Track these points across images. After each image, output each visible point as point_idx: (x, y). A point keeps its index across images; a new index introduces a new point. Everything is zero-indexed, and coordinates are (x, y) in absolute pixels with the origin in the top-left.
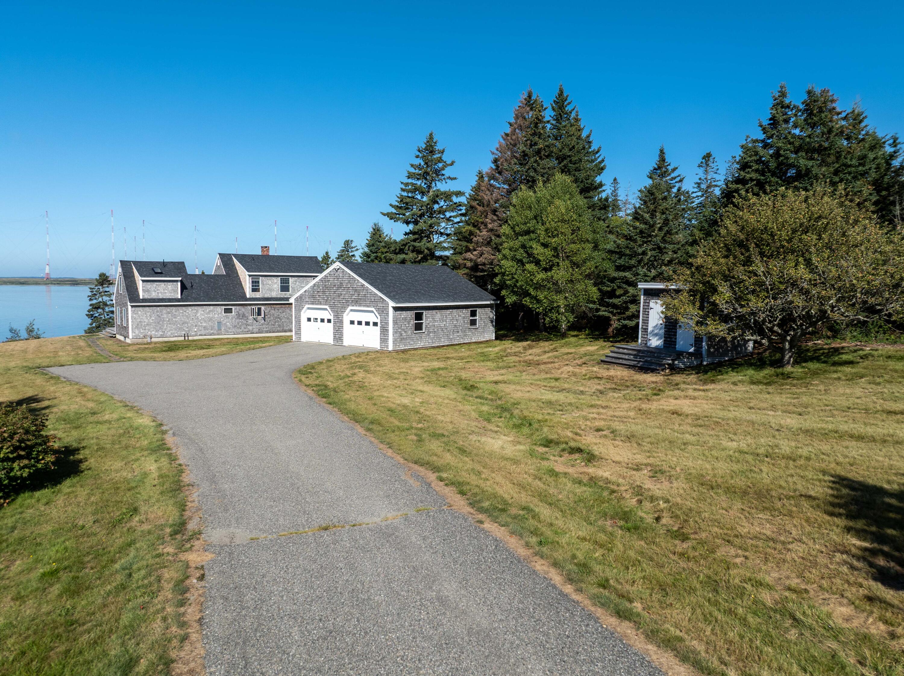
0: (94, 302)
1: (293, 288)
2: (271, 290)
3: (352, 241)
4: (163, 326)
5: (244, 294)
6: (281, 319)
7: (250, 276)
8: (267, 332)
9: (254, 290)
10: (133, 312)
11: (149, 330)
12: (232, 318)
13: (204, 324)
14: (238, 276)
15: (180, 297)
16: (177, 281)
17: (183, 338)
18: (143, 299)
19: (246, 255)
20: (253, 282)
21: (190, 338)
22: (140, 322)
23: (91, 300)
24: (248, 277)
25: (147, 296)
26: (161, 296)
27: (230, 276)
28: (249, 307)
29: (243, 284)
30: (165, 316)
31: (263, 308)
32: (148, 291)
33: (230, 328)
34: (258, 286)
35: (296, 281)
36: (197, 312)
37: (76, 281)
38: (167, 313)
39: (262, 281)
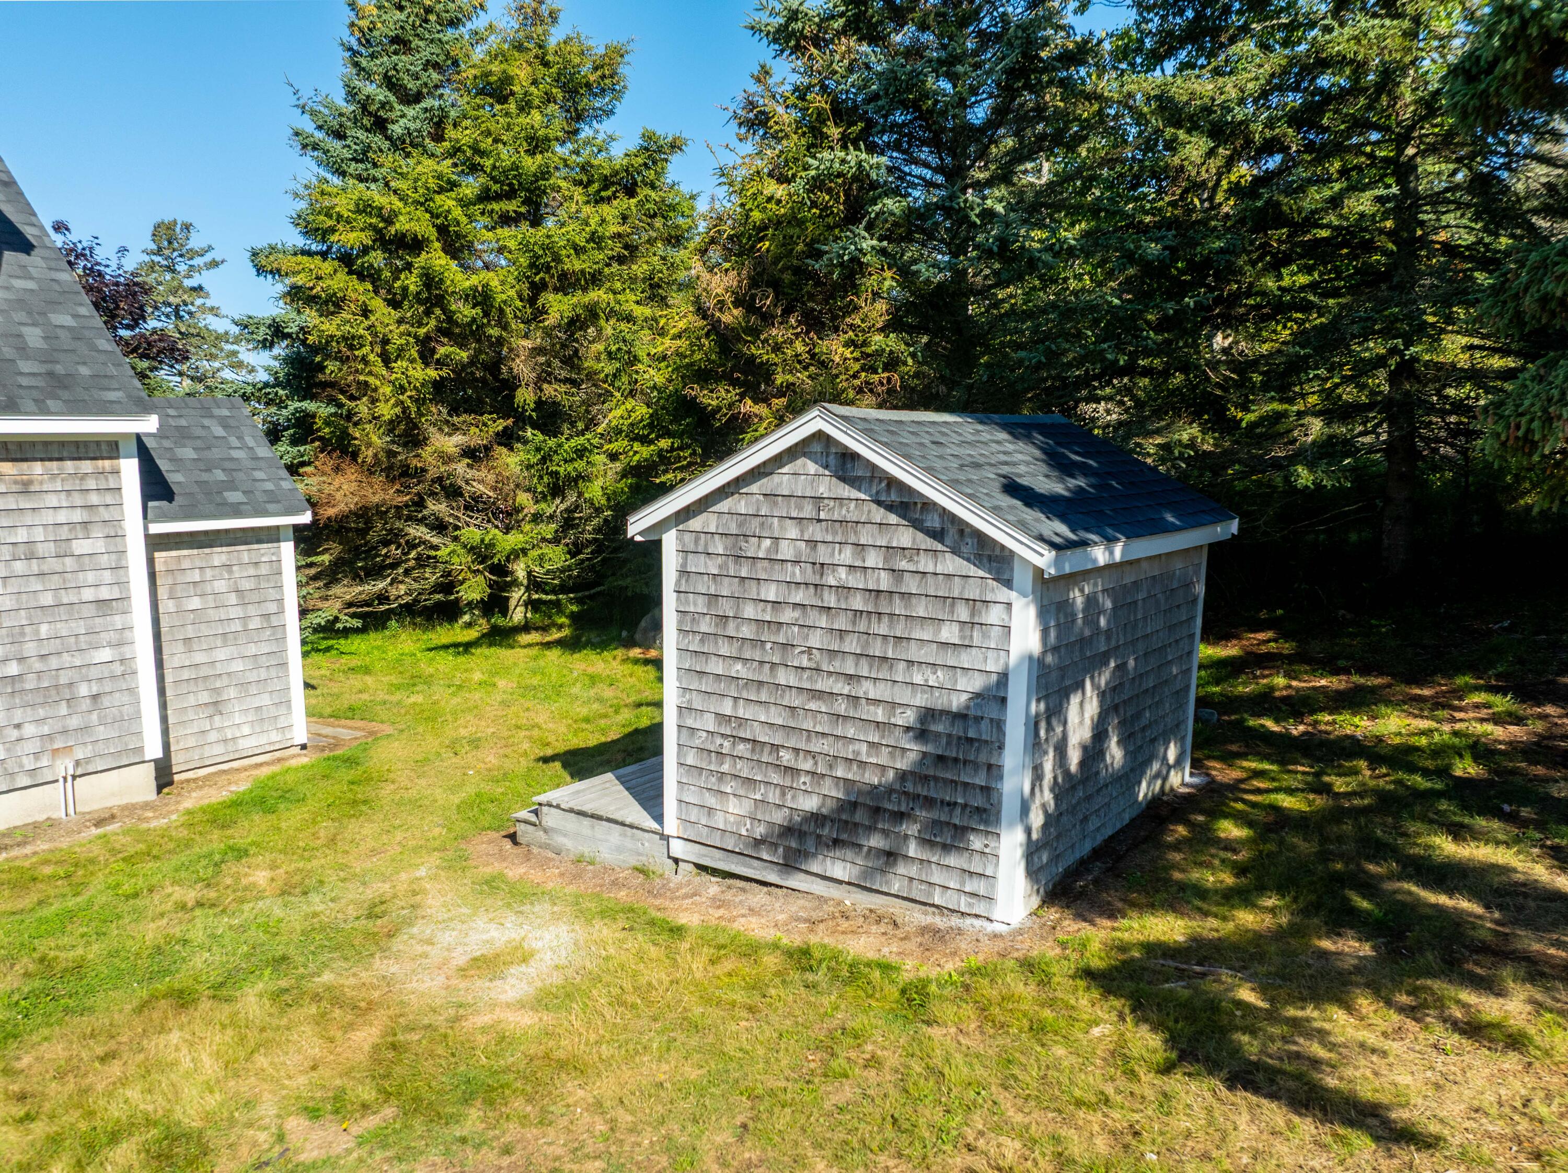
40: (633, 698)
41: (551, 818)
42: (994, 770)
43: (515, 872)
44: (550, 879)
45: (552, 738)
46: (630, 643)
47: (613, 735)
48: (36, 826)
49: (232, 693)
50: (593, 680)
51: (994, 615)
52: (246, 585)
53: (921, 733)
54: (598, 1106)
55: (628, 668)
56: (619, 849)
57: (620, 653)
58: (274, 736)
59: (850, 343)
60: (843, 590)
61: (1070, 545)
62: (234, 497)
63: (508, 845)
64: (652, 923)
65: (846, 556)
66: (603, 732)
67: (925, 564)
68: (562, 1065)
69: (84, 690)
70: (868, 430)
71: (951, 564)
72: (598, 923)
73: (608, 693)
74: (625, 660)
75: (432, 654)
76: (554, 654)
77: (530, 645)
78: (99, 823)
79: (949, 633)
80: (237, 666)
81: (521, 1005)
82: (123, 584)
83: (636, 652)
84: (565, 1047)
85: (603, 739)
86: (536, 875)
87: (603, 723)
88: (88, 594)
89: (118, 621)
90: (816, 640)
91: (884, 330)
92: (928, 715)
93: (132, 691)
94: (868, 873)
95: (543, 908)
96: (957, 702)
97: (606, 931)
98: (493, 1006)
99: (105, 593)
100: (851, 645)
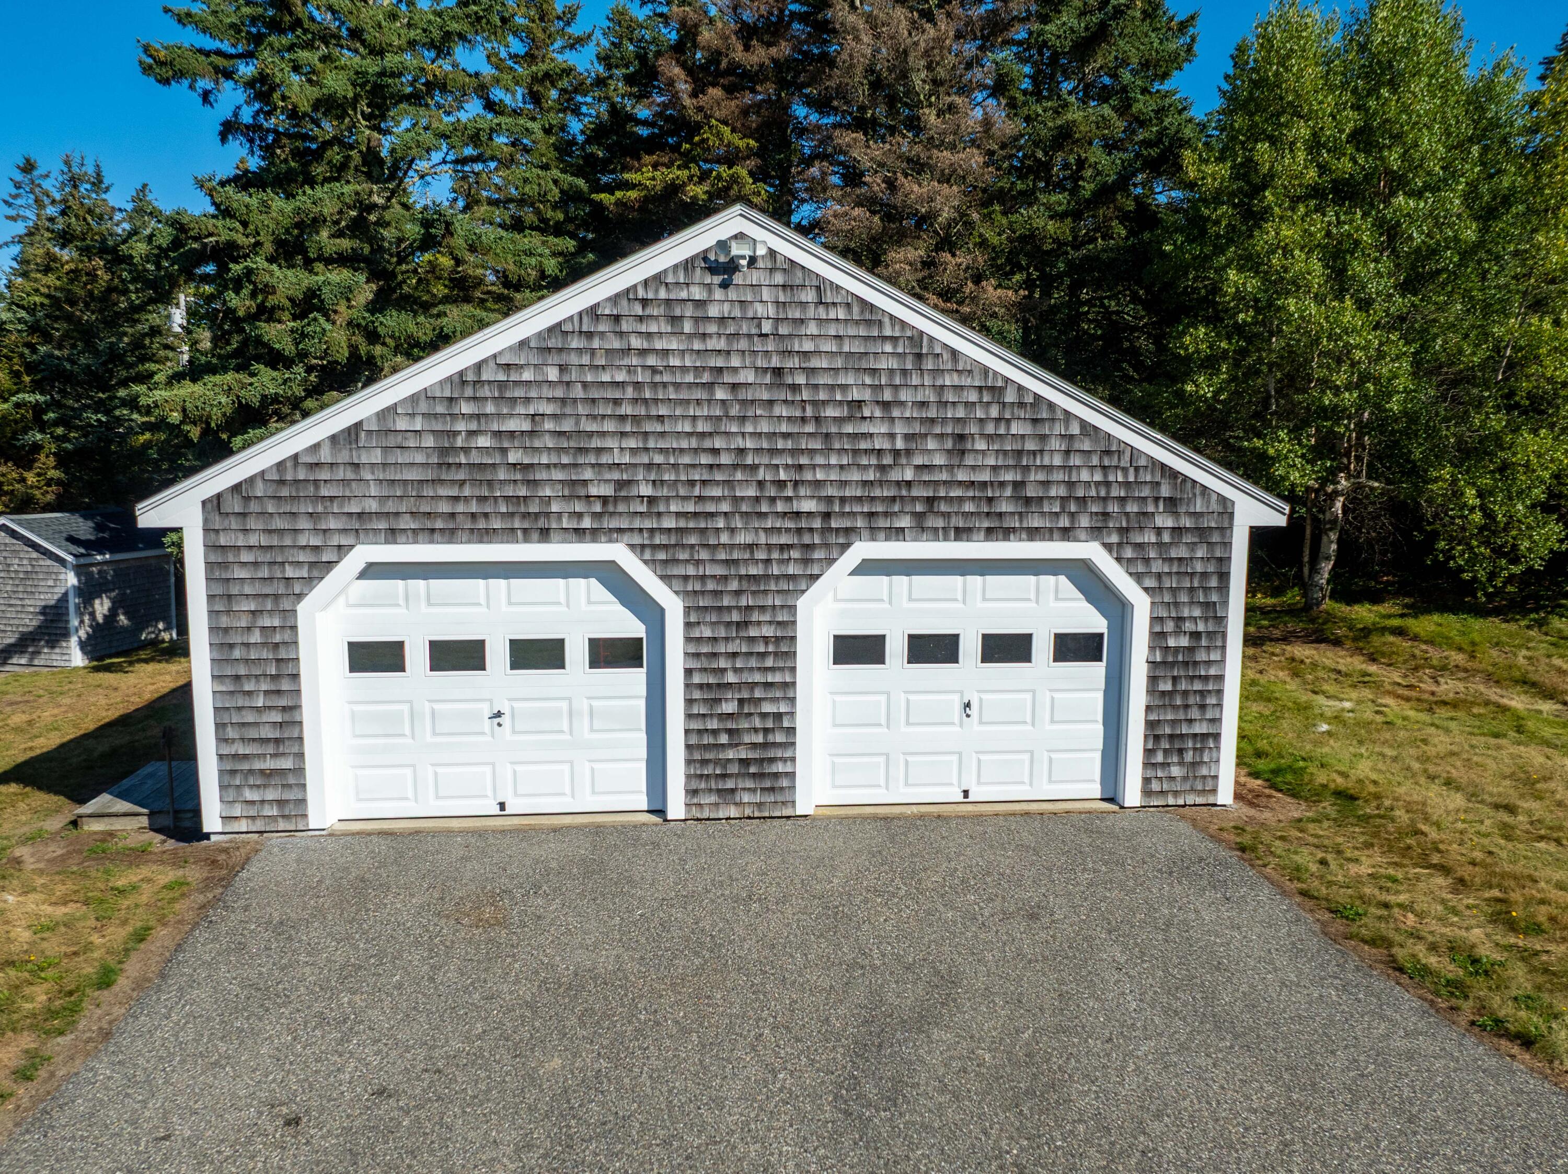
42: (67, 622)
51: (62, 577)
53: (41, 613)
59: (39, 475)
60: (16, 572)
61: (82, 555)
65: (17, 561)
67: (42, 563)
70: (20, 524)
71: (49, 562)
79: (51, 583)
90: (9, 588)
91: (55, 468)
92: (45, 607)
94: (31, 659)
96: (52, 603)
100: (21, 589)
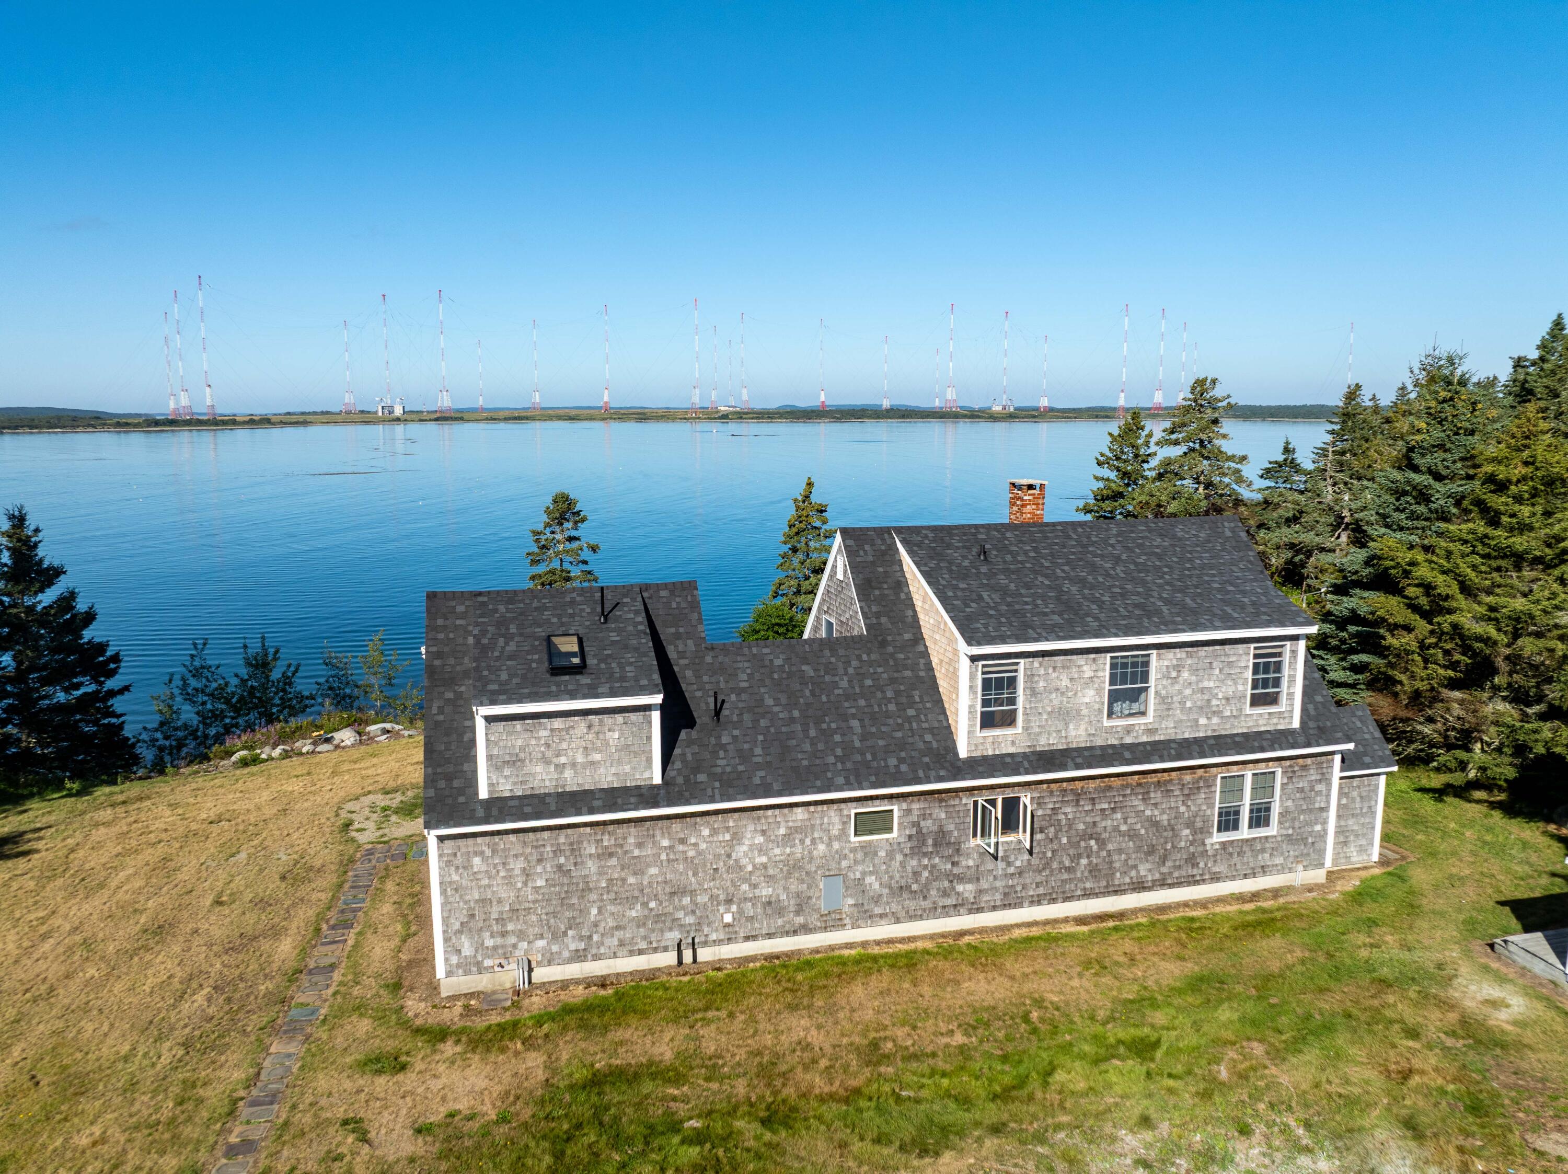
0: (541, 569)
1: (1162, 700)
2: (1065, 715)
3: (1214, 381)
4: (584, 912)
5: (946, 734)
6: (1102, 843)
7: (974, 659)
8: (1037, 901)
9: (988, 721)
10: (447, 863)
11: (521, 935)
12: (890, 855)
13: (765, 892)
14: (918, 638)
15: (657, 779)
16: (647, 708)
17: (670, 958)
18: (490, 803)
19: (949, 530)
20: (987, 684)
21: (705, 955)
22: (483, 901)
23: (535, 562)
24: (965, 663)
25: (506, 788)
26: (572, 781)
27: (883, 644)
28: (968, 801)
29: (943, 685)
30: (592, 866)
31: (1026, 799)
32: (515, 761)
33: (877, 900)
34: (1012, 701)
35: (1178, 668)
36: (737, 838)
37: (644, 414)
38: (599, 856)
39: (1030, 678)
40: (1550, 868)
41: (1512, 948)
43: (1495, 965)
44: (1511, 973)
45: (1503, 888)
46: (1548, 820)
47: (1537, 894)
48: (1289, 887)
49: (1352, 838)
50: (1525, 845)
52: (1364, 794)
54: (1539, 1061)
55: (1546, 841)
56: (1543, 971)
57: (1541, 824)
58: (1365, 857)
62: (1367, 760)
63: (1489, 950)
64: (1558, 1007)
66: (1532, 889)
68: (1525, 1046)
69: (1310, 840)
72: (1535, 1001)
73: (1534, 858)
74: (1545, 833)
75: (1419, 794)
76: (1497, 815)
77: (1479, 802)
78: (1310, 891)
80: (1356, 828)
81: (1508, 1023)
82: (1328, 802)
83: (1552, 828)
84: (1526, 1041)
85: (1532, 895)
86: (1504, 970)
87: (1531, 881)
88: (1317, 805)
89: (1325, 814)
93: (1325, 842)
95: (1509, 987)
97: (1540, 1006)
98: (1497, 1019)
99: (1323, 805)
